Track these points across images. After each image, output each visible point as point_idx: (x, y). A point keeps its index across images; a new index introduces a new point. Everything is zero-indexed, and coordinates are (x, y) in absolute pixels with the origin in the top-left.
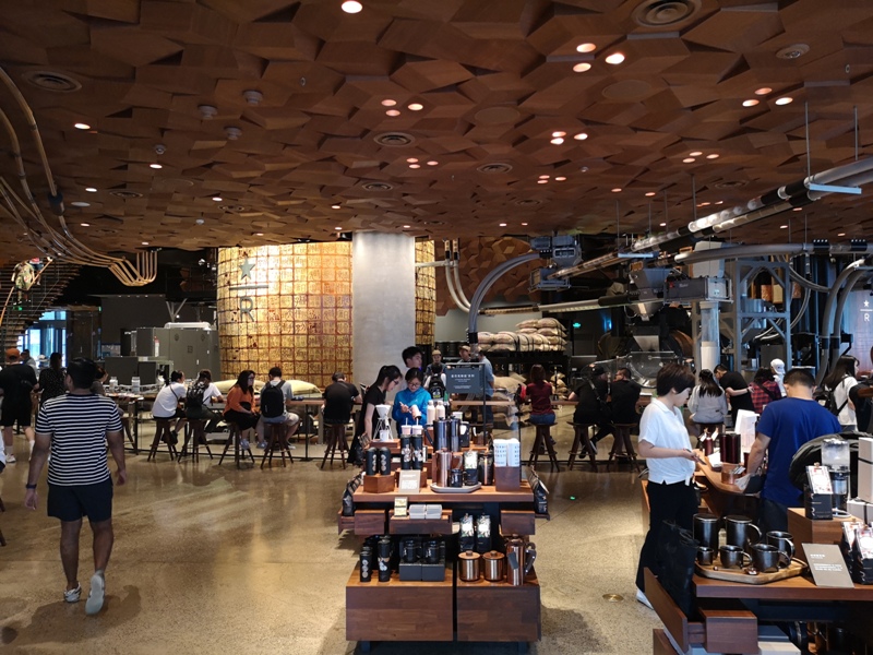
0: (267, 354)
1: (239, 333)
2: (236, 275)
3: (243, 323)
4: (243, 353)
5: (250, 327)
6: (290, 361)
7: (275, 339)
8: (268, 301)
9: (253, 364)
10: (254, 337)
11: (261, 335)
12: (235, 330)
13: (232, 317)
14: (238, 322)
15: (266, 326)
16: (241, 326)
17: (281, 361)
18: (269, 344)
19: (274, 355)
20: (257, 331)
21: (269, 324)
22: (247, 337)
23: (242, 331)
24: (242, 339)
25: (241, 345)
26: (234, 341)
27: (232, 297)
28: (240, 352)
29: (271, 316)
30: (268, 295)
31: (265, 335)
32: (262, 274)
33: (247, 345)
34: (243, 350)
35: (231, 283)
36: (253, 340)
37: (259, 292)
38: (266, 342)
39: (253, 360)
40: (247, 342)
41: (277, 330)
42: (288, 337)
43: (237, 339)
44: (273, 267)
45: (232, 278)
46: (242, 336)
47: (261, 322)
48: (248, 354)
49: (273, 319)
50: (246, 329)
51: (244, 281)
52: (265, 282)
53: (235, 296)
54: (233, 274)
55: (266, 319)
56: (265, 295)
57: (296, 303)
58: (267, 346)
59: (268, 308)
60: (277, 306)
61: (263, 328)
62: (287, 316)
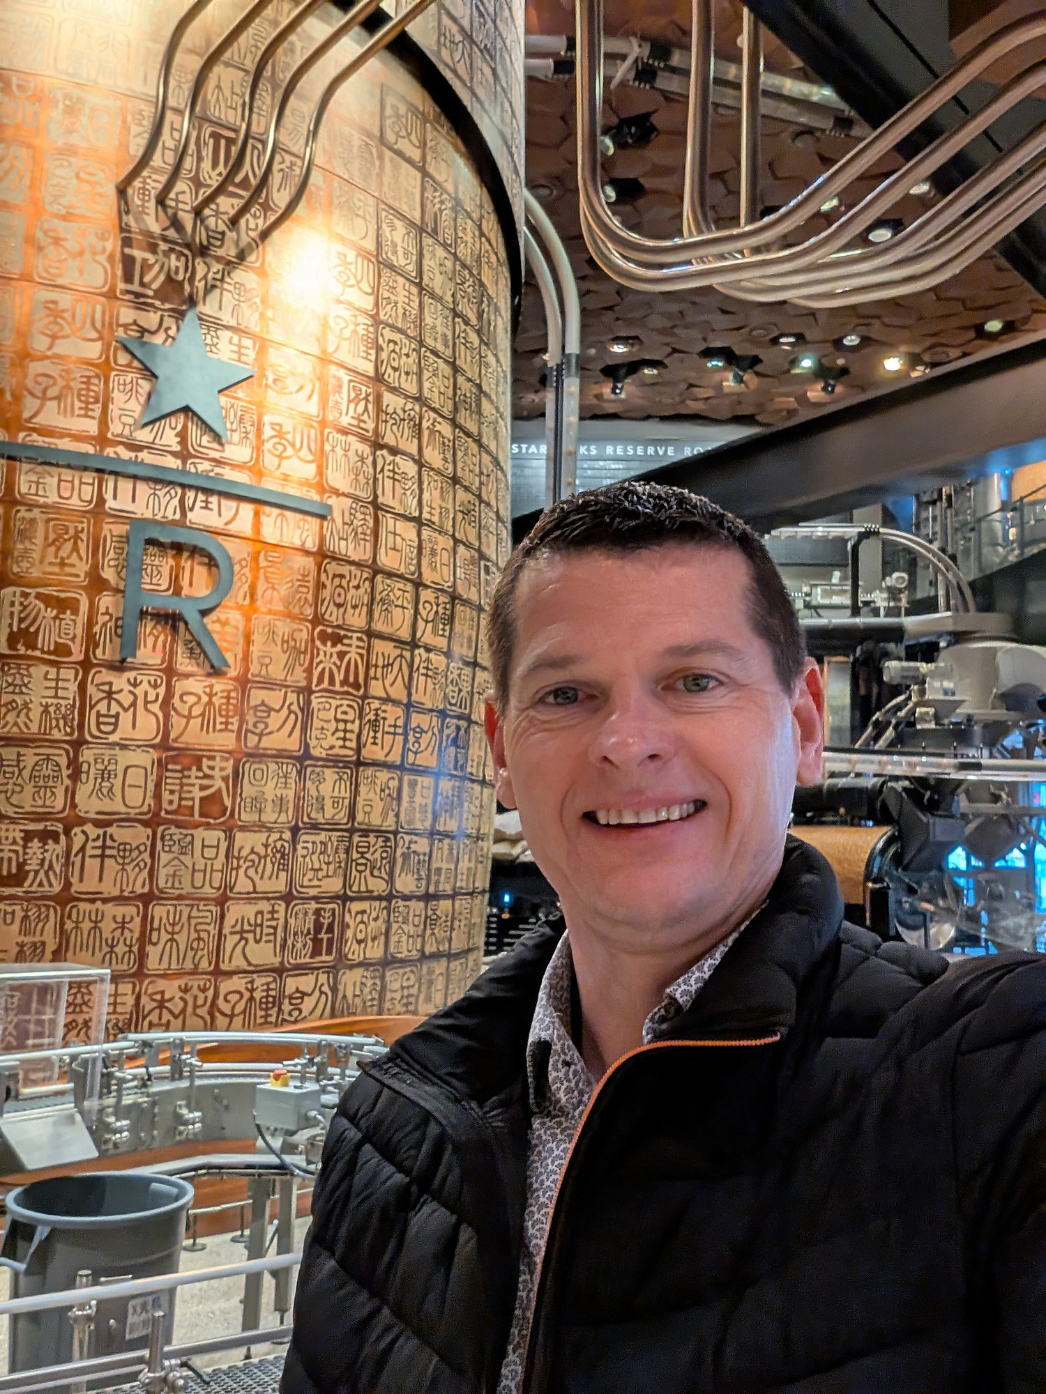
0: (284, 860)
1: (81, 726)
2: (88, 383)
3: (131, 675)
4: (104, 847)
5: (191, 699)
6: (379, 898)
7: (330, 785)
8: (320, 586)
9: (186, 911)
10: (212, 758)
11: (257, 756)
12: (47, 706)
13: (21, 620)
14: (86, 665)
15: (290, 712)
16: (110, 684)
17: (345, 899)
18: (296, 808)
19: (317, 866)
20: (235, 727)
21: (309, 702)
22: (155, 755)
23: (117, 716)
24: (111, 767)
25: (88, 803)
26: (26, 774)
27: (42, 500)
28: (78, 841)
29: (327, 665)
30: (323, 555)
31: (280, 755)
32: (289, 437)
33: (150, 801)
34: (109, 830)
35: (26, 415)
36: (206, 776)
37: (277, 528)
38: (285, 792)
39: (188, 889)
40: (158, 785)
41: (345, 739)
42: (383, 776)
43: (63, 761)
44: (345, 421)
45: (44, 392)
46: (113, 745)
47: (269, 685)
48: (152, 855)
49: (332, 681)
50: (155, 708)
51: (170, 439)
52: (306, 483)
53: (75, 502)
54: (53, 370)
55: (299, 677)
56: (307, 553)
57: (421, 624)
58: (283, 818)
59: (317, 620)
60: (357, 620)
61: (275, 720)
62: (391, 678)
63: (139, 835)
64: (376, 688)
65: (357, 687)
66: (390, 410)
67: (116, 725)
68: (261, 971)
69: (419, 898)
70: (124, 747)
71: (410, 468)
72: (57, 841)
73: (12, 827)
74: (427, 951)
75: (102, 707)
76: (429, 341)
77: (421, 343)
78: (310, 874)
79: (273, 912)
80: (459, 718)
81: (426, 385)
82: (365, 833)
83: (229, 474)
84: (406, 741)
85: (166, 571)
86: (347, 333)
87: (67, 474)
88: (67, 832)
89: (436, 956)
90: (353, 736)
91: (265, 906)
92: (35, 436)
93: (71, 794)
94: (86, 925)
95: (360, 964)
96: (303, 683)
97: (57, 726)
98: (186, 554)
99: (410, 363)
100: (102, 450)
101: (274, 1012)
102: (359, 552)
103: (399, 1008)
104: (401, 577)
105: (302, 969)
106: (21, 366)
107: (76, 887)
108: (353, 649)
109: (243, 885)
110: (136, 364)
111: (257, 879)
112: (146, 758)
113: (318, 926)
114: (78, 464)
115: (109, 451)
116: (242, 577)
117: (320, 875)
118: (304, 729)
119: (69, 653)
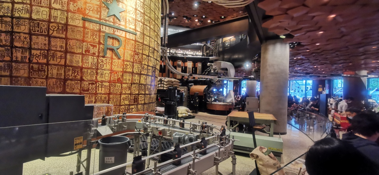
0: (130, 88)
1: (98, 66)
2: (97, 9)
3: (106, 58)
4: (102, 86)
5: (115, 63)
6: (143, 94)
7: (136, 77)
8: (135, 46)
9: (115, 96)
10: (119, 72)
11: (126, 72)
12: (92, 63)
13: (87, 48)
14: (98, 56)
15: (131, 66)
16: (102, 60)
17: (138, 94)
18: (132, 80)
19: (135, 89)
20: (122, 68)
21: (134, 64)
22: (110, 71)
23: (103, 65)
24: (103, 73)
25: (99, 79)
26: (89, 74)
27: (90, 28)
28: (98, 85)
29: (136, 58)
30: (136, 41)
31: (129, 72)
32: (131, 21)
33: (109, 79)
34: (103, 83)
35: (87, 13)
36: (118, 75)
37: (129, 36)
38: (130, 78)
39: (115, 92)
40: (110, 76)
41: (139, 70)
42: (144, 76)
43: (95, 72)
44: (139, 20)
45: (90, 9)
46: (103, 70)
47: (127, 61)
48: (110, 87)
49: (137, 61)
50: (110, 64)
51: (111, 20)
52: (133, 29)
53: (96, 29)
54: (91, 6)
55: (132, 60)
56: (133, 40)
57: (150, 53)
58: (130, 82)
59: (135, 51)
60: (141, 52)
61: (128, 67)
62: (145, 61)
63: (107, 84)
64: (143, 63)
65: (140, 62)
66: (146, 19)
67: (103, 66)
68: (126, 105)
69: (149, 94)
70: (105, 70)
71: (149, 28)
72: (94, 85)
73: (86, 82)
74: (150, 102)
75: (101, 63)
76: (151, 8)
77: (150, 9)
78: (134, 91)
79: (128, 96)
80: (155, 68)
81: (151, 15)
82: (142, 84)
83: (121, 27)
84: (147, 71)
85: (111, 42)
86: (139, 5)
87: (94, 24)
88: (96, 83)
89: (151, 103)
90: (140, 70)
91: (127, 95)
92: (88, 17)
93: (96, 77)
94: (99, 98)
95: (141, 104)
96: (133, 61)
97: (94, 66)
98: (114, 39)
99: (149, 11)
100: (100, 21)
101: (128, 111)
102: (141, 41)
103: (146, 110)
104: (147, 45)
105: (132, 105)
106: (85, 4)
107: (98, 92)
108: (140, 56)
109: (124, 92)
110: (106, 6)
111: (126, 91)
112: (108, 72)
113: (135, 98)
114: (96, 22)
115: (101, 21)
116: (123, 43)
117: (135, 91)
118: (133, 68)
119: (95, 54)
